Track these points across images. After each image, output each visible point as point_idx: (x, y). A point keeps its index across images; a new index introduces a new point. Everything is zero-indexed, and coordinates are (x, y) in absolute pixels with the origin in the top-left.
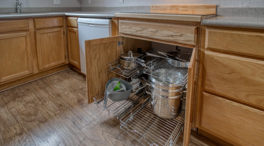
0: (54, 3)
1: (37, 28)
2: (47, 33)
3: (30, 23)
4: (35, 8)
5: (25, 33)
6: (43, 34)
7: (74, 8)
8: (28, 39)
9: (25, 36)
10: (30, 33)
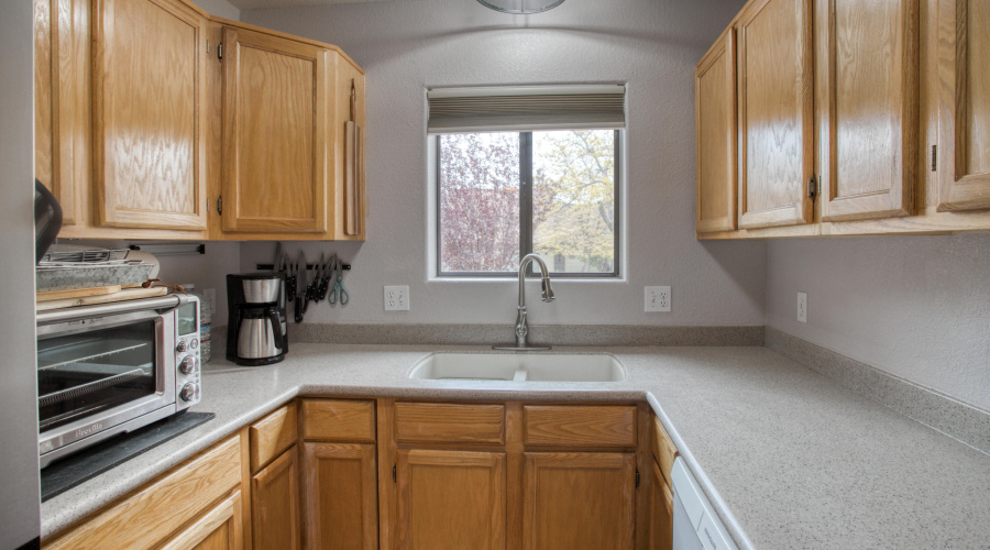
0: (646, 310)
1: (531, 441)
2: (567, 469)
3: (510, 417)
4: (575, 328)
5: (488, 455)
6: (552, 469)
7: (727, 328)
8: (497, 479)
9: (490, 468)
10: (506, 457)
